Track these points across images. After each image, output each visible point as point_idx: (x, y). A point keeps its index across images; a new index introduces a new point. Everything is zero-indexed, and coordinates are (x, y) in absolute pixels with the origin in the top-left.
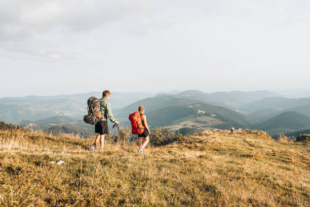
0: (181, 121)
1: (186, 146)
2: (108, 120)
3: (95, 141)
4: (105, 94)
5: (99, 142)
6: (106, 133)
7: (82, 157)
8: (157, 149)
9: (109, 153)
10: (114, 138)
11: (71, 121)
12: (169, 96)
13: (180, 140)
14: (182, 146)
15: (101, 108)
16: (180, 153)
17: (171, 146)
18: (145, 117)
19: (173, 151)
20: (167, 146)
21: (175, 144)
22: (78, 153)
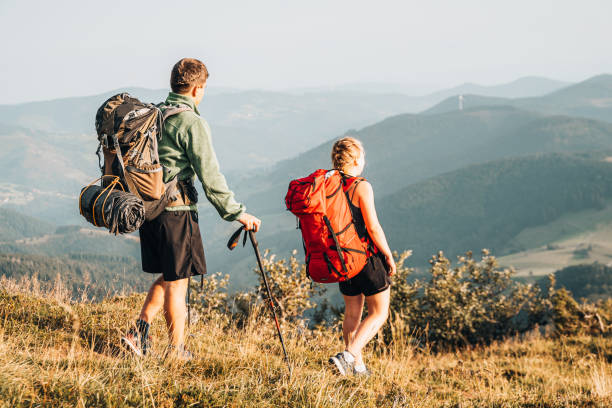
0: (565, 234)
1: (594, 349)
2: (203, 206)
3: (143, 314)
4: (182, 77)
5: (162, 318)
6: (195, 273)
7: (83, 380)
8: (448, 361)
9: (213, 371)
10: (235, 309)
11: (25, 234)
12: (506, 109)
13: (562, 320)
14: (573, 351)
15: (161, 152)
16: (564, 380)
17: (517, 346)
18: (367, 194)
19: (528, 370)
20: (494, 346)
21: (537, 341)
22: (64, 365)
